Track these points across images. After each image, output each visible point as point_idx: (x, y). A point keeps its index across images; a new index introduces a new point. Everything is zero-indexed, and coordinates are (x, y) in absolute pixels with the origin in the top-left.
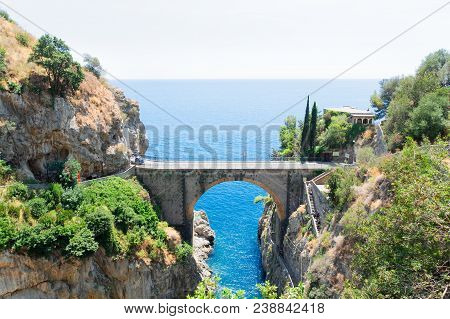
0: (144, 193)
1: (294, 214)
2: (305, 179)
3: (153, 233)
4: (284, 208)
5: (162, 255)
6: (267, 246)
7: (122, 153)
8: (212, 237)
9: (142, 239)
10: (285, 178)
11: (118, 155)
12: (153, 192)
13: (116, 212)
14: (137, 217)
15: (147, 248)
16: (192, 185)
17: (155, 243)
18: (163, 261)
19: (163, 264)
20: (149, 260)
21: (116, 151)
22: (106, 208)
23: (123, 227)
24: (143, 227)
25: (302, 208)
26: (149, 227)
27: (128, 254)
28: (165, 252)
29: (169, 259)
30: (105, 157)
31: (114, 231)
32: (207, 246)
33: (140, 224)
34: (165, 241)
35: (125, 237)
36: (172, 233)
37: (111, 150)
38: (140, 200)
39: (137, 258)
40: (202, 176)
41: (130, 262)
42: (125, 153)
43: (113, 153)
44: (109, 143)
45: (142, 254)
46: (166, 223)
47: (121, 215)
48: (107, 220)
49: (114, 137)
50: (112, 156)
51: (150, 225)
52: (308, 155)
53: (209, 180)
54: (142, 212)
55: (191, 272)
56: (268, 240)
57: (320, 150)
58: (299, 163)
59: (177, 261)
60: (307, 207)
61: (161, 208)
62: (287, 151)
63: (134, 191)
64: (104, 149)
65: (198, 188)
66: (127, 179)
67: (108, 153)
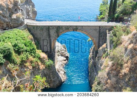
0: (31, 37)
1: (101, 48)
2: (107, 31)
3: (33, 55)
4: (97, 45)
5: (38, 65)
6: (90, 62)
7: (19, 18)
8: (67, 57)
9: (27, 58)
10: (98, 30)
11: (18, 19)
12: (35, 36)
13: (15, 46)
14: (25, 48)
15: (31, 62)
16: (53, 33)
17: (34, 60)
18: (39, 67)
19: (39, 69)
20: (31, 67)
21: (16, 17)
22: (10, 44)
23: (18, 52)
24: (28, 53)
25: (104, 45)
26: (31, 53)
27: (20, 64)
28: (40, 63)
29: (42, 67)
30: (11, 20)
31: (14, 54)
32: (65, 60)
33: (26, 51)
34: (40, 58)
35: (19, 57)
36: (43, 55)
37: (14, 16)
38: (28, 40)
39: (25, 66)
40: (57, 29)
41: (22, 68)
42: (21, 18)
43: (15, 17)
44: (13, 13)
45: (27, 64)
46: (41, 51)
47: (17, 47)
48: (9, 49)
49: (16, 10)
50: (15, 19)
51: (32, 51)
52: (112, 18)
53: (61, 30)
54: (28, 46)
55: (53, 72)
56: (91, 59)
57: (118, 16)
58: (107, 23)
59: (46, 67)
60: (107, 45)
61: (39, 43)
62: (102, 16)
63: (26, 36)
64: (10, 16)
65: (56, 34)
66: (23, 30)
67: (13, 18)
